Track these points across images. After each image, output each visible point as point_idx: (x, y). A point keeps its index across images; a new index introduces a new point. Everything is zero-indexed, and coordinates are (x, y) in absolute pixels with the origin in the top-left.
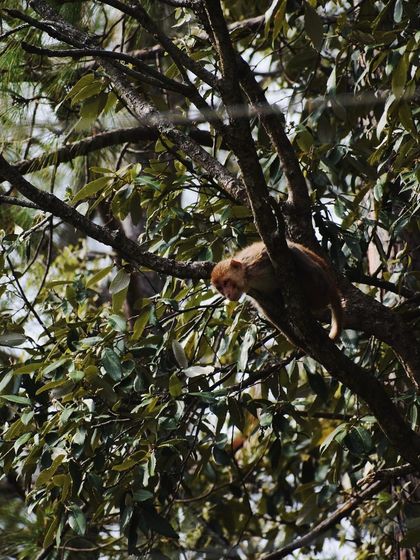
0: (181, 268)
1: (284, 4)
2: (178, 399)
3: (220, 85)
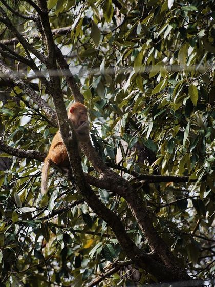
0: (21, 153)
1: (81, 21)
2: (16, 223)
3: (46, 60)
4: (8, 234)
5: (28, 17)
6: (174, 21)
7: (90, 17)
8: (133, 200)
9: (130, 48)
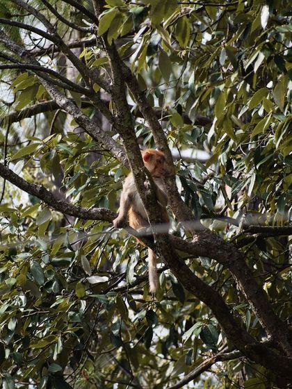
0: (85, 212)
1: (145, 49)
2: (82, 299)
3: (111, 89)
4: (71, 313)
5: (87, 28)
6: (268, 47)
7: (156, 43)
8: (240, 270)
9: (209, 87)
